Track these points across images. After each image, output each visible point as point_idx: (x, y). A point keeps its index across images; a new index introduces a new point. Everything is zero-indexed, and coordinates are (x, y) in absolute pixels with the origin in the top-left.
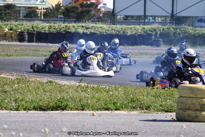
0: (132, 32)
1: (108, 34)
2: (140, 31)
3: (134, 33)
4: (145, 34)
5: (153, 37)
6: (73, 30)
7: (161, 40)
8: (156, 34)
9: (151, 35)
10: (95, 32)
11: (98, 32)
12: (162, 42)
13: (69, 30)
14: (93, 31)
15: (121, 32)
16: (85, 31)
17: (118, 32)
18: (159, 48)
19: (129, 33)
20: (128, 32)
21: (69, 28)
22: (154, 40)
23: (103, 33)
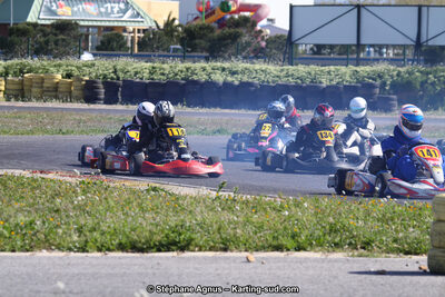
0: (331, 81)
1: (279, 85)
2: (348, 78)
3: (334, 83)
4: (359, 85)
5: (377, 91)
6: (203, 77)
7: (395, 97)
8: (384, 84)
9: (372, 86)
10: (250, 81)
11: (256, 81)
12: (396, 103)
13: (195, 78)
14: (245, 79)
15: (308, 82)
16: (230, 79)
17: (299, 82)
18: (389, 116)
19: (325, 83)
20: (323, 80)
21: (193, 73)
22: (379, 98)
23: (268, 82)
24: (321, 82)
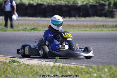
0: (83, 2)
1: (56, 5)
2: (91, 1)
3: (85, 3)
4: (97, 4)
5: (107, 7)
7: (116, 10)
8: (110, 4)
9: (104, 5)
10: (42, 3)
11: (45, 3)
12: (116, 13)
14: (40, 2)
16: (31, 2)
17: (67, 3)
19: (80, 3)
22: (108, 11)
23: (51, 3)
24: (78, 3)
